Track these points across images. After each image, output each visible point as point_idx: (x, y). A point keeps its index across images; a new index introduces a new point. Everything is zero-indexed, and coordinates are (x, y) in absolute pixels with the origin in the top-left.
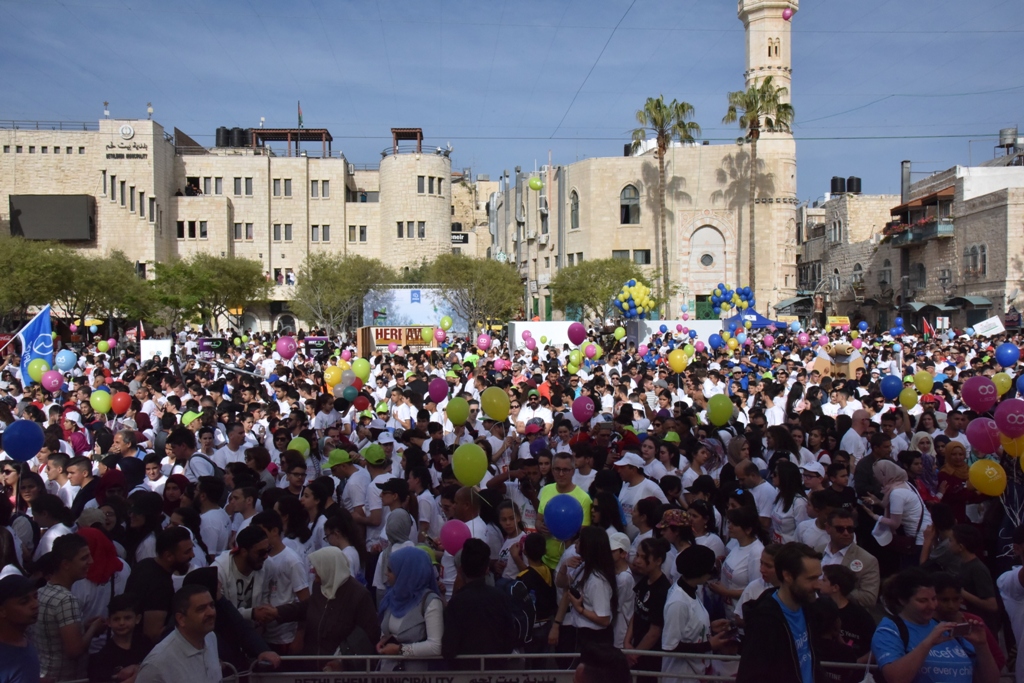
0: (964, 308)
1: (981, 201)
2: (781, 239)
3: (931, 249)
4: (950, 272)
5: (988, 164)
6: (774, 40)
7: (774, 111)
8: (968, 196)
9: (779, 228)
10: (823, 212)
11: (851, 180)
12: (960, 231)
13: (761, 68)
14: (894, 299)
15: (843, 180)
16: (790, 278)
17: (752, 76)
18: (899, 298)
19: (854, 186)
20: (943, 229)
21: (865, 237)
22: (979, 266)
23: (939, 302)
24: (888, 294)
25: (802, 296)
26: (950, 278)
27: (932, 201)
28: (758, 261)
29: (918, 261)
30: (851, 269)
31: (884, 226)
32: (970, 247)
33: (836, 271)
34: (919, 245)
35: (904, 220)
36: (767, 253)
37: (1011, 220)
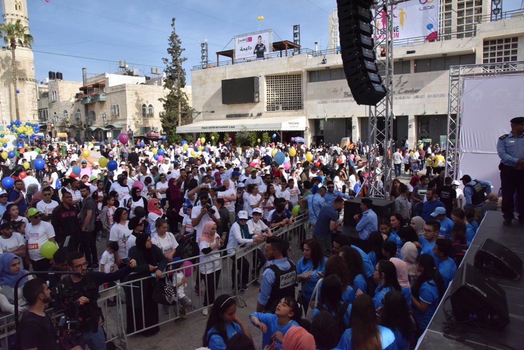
0: (112, 129)
1: (116, 87)
2: (30, 98)
3: (97, 106)
4: (105, 115)
5: (116, 73)
6: (18, 2)
7: (23, 37)
8: (110, 85)
9: (28, 93)
10: (47, 86)
11: (57, 74)
12: (109, 99)
13: (12, 15)
14: (83, 125)
15: (54, 73)
16: (35, 116)
17: (7, 17)
18: (85, 125)
19: (59, 76)
20: (102, 98)
21: (68, 99)
22: (117, 113)
23: (102, 127)
24: (80, 123)
25: (42, 124)
26: (105, 118)
27: (97, 86)
28: (20, 107)
29: (92, 110)
30: (63, 113)
31: (75, 95)
32: (113, 105)
33: (55, 113)
34: (92, 104)
35: (85, 93)
36: (23, 103)
37: (127, 96)
